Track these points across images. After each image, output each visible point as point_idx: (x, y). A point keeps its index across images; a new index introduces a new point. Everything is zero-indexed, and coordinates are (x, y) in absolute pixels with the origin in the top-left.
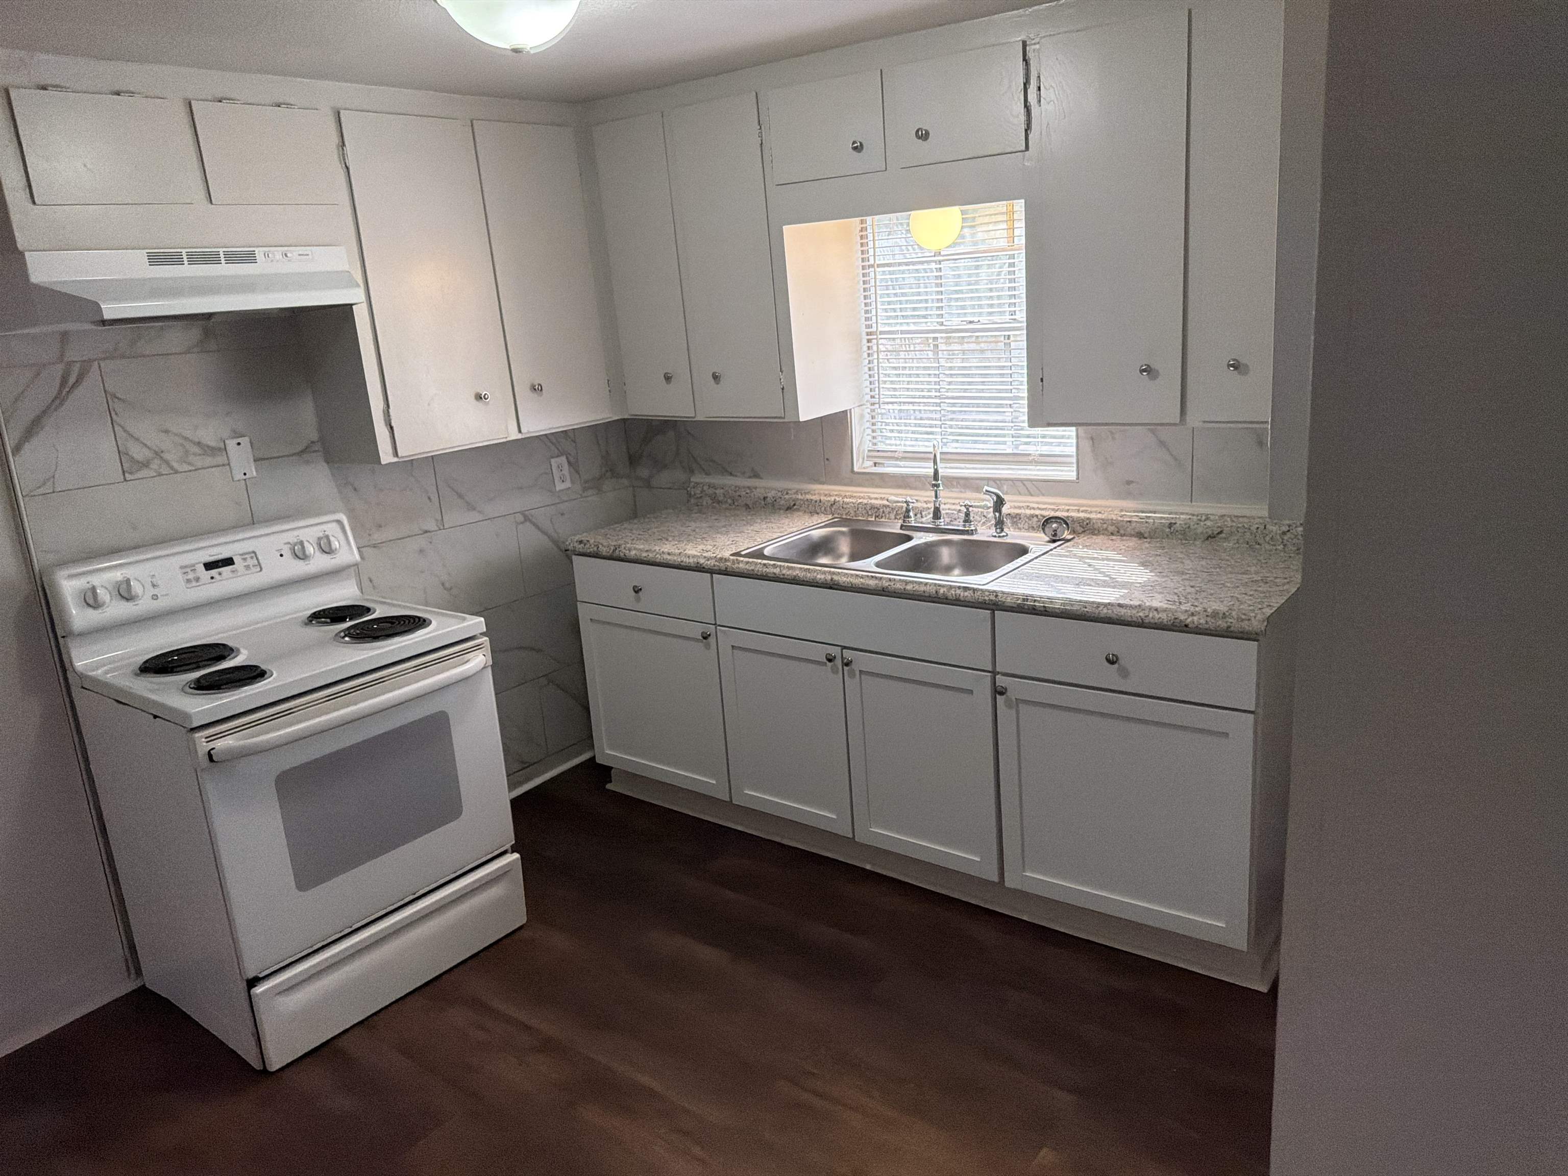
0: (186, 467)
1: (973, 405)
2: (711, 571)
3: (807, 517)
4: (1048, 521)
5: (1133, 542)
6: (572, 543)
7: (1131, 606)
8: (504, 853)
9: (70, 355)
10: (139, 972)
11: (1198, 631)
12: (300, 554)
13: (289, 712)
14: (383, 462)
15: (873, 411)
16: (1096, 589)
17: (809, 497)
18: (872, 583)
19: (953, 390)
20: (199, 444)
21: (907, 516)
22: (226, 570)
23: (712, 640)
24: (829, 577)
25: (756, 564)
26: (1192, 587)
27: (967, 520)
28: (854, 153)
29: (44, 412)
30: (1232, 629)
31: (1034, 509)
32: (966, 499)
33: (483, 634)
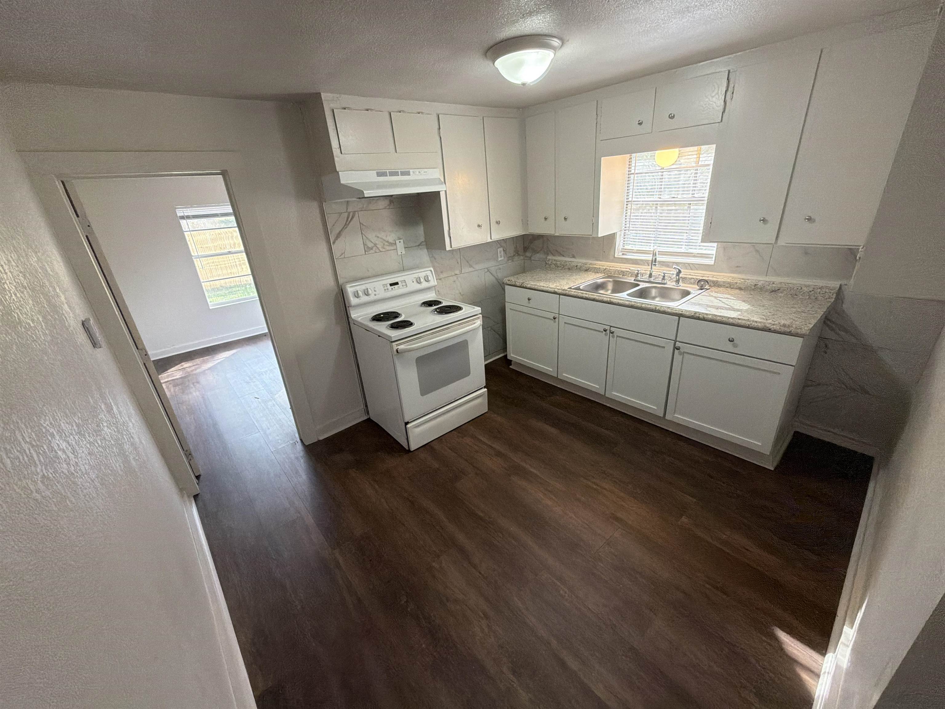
0: (384, 250)
1: (669, 232)
2: (560, 294)
3: (593, 274)
4: (700, 281)
5: (737, 291)
6: (506, 280)
7: (744, 320)
8: (482, 388)
9: (349, 210)
10: (368, 413)
11: (775, 332)
12: (419, 282)
13: (420, 337)
14: (447, 250)
15: (625, 233)
16: (726, 311)
17: (595, 266)
18: (627, 303)
19: (660, 226)
20: (388, 242)
21: (637, 275)
22: (396, 286)
23: (557, 320)
24: (609, 299)
25: (578, 292)
26: (770, 312)
27: (664, 278)
28: (639, 126)
29: (342, 230)
30: (792, 332)
31: (693, 275)
32: (664, 270)
33: (480, 314)
